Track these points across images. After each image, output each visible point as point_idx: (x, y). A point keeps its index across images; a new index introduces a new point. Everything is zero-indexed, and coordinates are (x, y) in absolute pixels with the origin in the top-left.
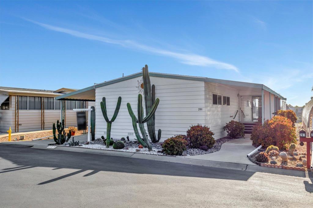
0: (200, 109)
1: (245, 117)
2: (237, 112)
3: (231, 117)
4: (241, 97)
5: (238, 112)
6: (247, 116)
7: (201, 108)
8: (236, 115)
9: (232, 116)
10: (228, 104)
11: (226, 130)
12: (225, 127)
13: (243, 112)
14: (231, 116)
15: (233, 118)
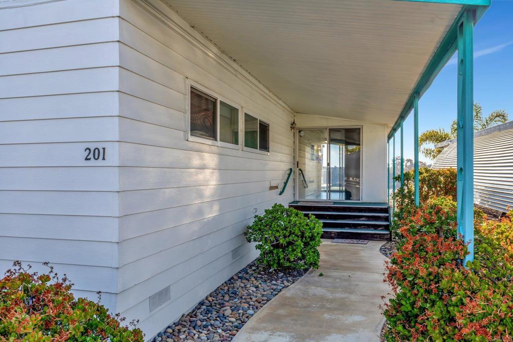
0: (95, 154)
1: (307, 187)
2: (289, 175)
3: (272, 188)
4: (300, 132)
5: (293, 172)
6: (311, 184)
7: (100, 147)
8: (286, 184)
9: (277, 187)
10: (265, 146)
11: (255, 240)
12: (249, 228)
13: (303, 172)
14: (274, 184)
15: (280, 190)
